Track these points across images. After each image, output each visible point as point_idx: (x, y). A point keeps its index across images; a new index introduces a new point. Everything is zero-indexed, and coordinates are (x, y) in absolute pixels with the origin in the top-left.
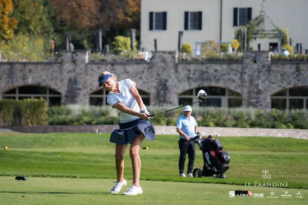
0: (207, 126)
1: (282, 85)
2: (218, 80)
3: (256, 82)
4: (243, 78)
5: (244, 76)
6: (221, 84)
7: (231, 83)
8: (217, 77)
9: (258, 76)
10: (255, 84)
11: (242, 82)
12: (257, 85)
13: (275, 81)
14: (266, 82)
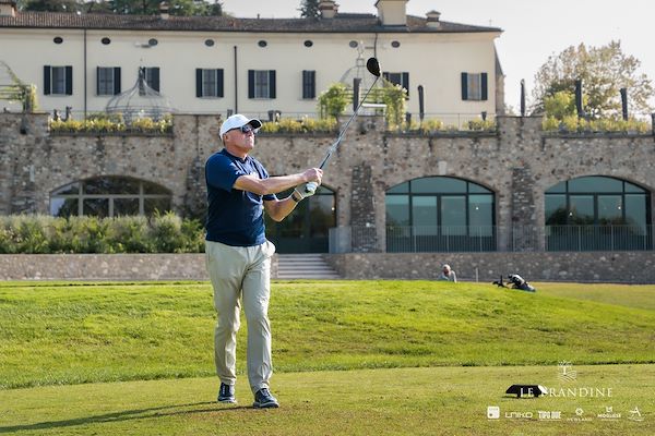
1: (73, 175)
3: (25, 169)
9: (28, 157)
10: (22, 173)
12: (27, 175)
13: (58, 167)
14: (44, 169)
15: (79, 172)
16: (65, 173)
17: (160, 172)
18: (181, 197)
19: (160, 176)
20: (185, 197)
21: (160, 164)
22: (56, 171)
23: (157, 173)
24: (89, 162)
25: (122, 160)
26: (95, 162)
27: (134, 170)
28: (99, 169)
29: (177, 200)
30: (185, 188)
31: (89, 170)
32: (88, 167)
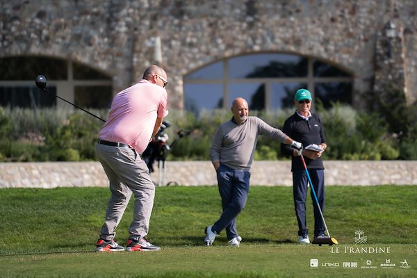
0: (61, 159)
1: (214, 51)
2: (47, 39)
3: (148, 44)
4: (113, 32)
5: (117, 28)
6: (55, 51)
7: (83, 47)
8: (45, 32)
9: (151, 27)
10: (144, 50)
11: (111, 44)
12: (151, 51)
13: (195, 40)
14: (174, 43)
15: (222, 47)
16: (203, 48)
17: (336, 45)
18: (365, 80)
19: (336, 51)
20: (372, 81)
21: (337, 32)
22: (191, 45)
23: (332, 47)
24: (235, 32)
25: (281, 29)
26: (243, 32)
27: (298, 42)
28: (250, 41)
29: (360, 85)
30: (369, 67)
31: (236, 43)
32: (235, 39)
